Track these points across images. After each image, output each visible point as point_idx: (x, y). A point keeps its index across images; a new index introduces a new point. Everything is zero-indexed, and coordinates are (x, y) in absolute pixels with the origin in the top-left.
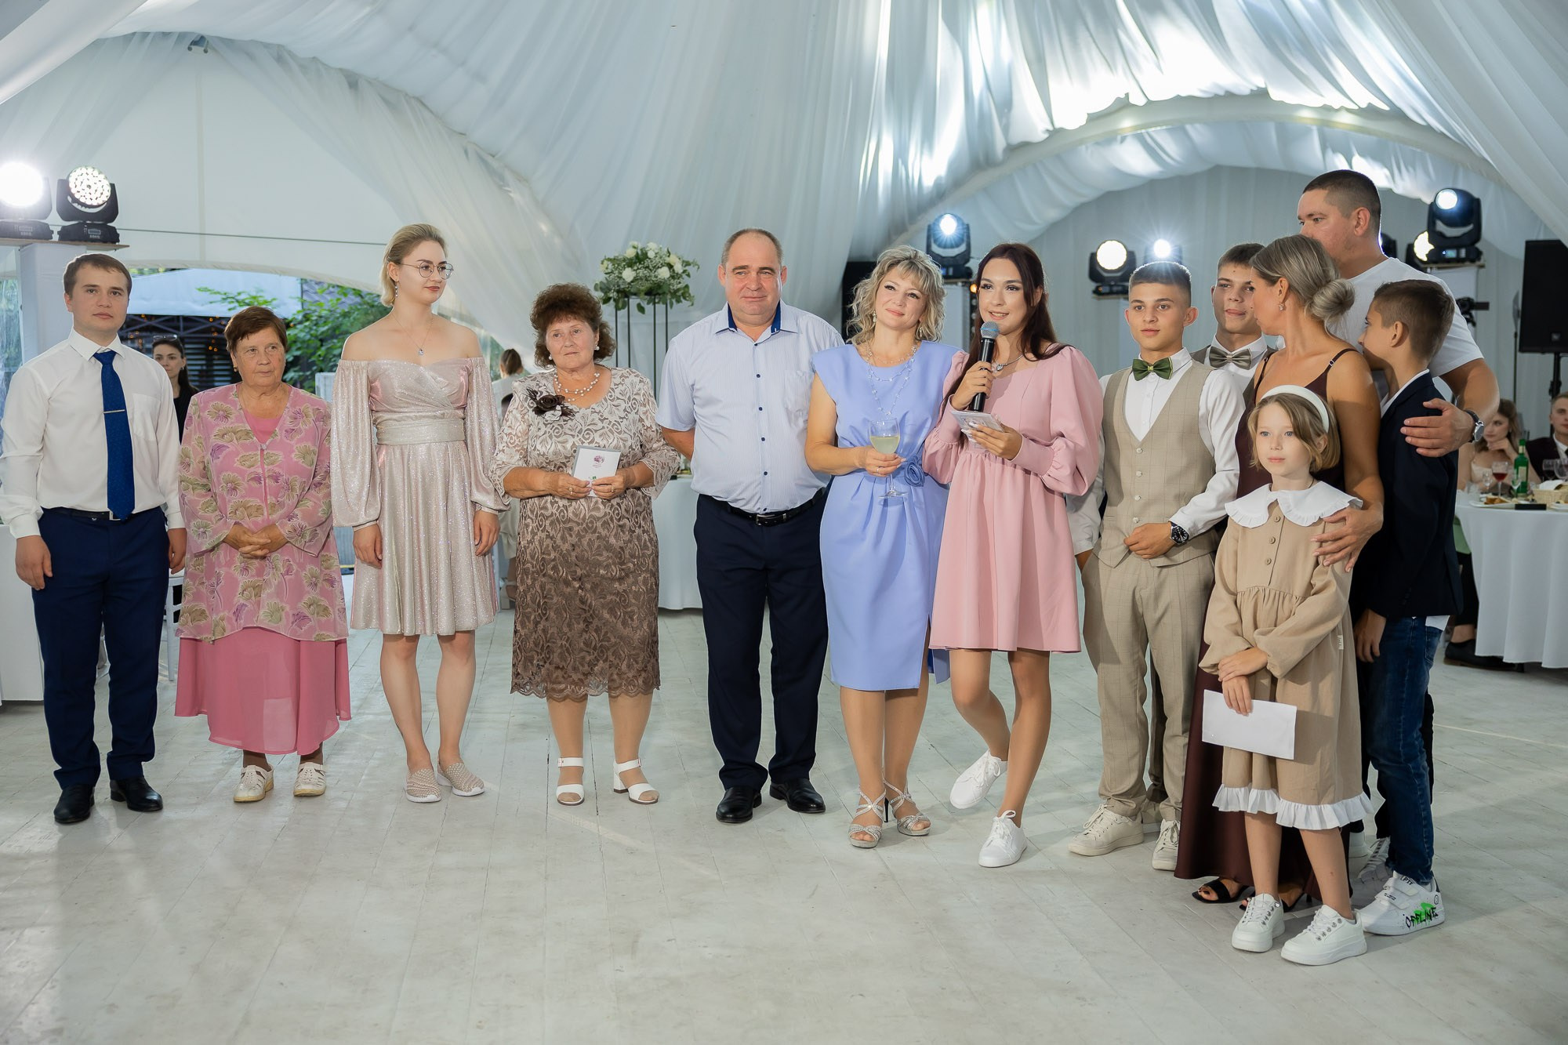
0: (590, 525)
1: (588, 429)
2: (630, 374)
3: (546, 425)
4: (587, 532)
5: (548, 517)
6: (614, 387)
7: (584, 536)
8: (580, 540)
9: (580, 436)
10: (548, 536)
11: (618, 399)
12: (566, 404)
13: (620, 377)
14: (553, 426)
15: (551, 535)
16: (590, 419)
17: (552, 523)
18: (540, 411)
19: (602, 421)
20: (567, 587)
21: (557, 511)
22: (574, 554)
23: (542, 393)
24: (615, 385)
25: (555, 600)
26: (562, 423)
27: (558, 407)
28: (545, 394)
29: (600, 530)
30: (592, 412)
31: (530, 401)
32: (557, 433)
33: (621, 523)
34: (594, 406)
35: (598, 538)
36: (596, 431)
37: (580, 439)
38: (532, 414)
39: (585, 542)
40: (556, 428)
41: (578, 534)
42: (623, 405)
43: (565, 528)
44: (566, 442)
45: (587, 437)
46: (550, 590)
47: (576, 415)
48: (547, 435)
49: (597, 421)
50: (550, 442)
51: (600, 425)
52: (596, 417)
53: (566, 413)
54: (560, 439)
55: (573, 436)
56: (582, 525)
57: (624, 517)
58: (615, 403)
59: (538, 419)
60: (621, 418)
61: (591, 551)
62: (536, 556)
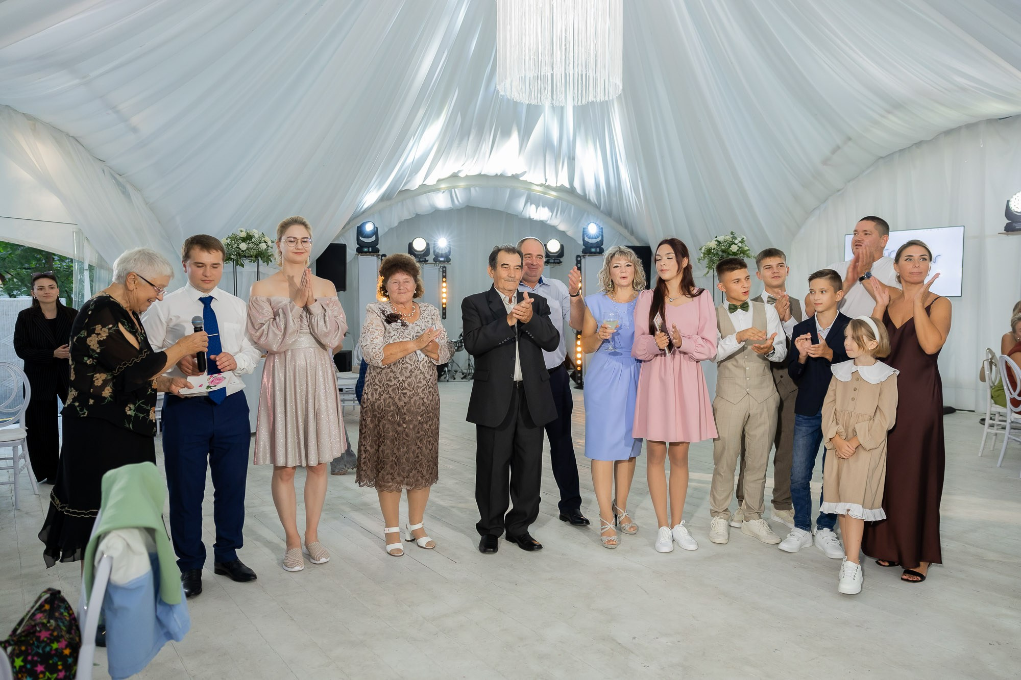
0: (416, 391)
3: (394, 331)
5: (391, 386)
6: (422, 312)
10: (390, 397)
12: (402, 319)
13: (424, 306)
14: (398, 332)
16: (416, 329)
17: (393, 390)
18: (389, 322)
20: (399, 427)
21: (398, 382)
22: (405, 408)
25: (391, 434)
26: (403, 330)
27: (399, 321)
29: (421, 394)
31: (381, 315)
32: (402, 336)
34: (416, 322)
38: (385, 323)
39: (412, 401)
40: (400, 333)
43: (402, 393)
46: (388, 428)
47: (410, 326)
48: (396, 336)
49: (420, 331)
53: (404, 324)
58: (425, 320)
59: (388, 326)
61: (415, 406)
62: (381, 408)
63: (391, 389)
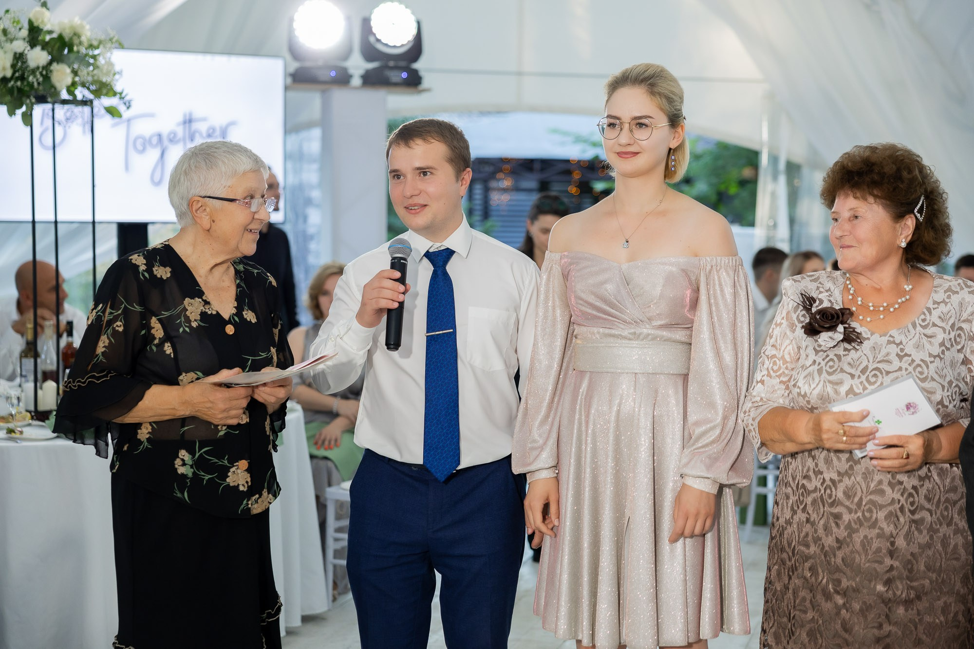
0: (867, 514)
1: (877, 369)
2: (962, 289)
3: (817, 352)
4: (861, 525)
5: (809, 492)
6: (931, 306)
7: (857, 531)
8: (850, 535)
9: (863, 378)
10: (808, 520)
11: (934, 325)
12: (854, 324)
13: (945, 292)
14: (827, 356)
15: (812, 519)
16: (884, 352)
17: (814, 502)
18: (812, 330)
19: (900, 357)
20: (826, 601)
23: (821, 302)
24: (935, 302)
26: (842, 353)
27: (840, 328)
28: (826, 304)
30: (889, 342)
31: (801, 312)
32: (831, 367)
33: (917, 517)
34: (894, 332)
35: (879, 536)
36: (888, 373)
37: (861, 383)
38: (800, 332)
39: (858, 538)
40: (832, 360)
41: (849, 526)
42: (941, 336)
43: (832, 514)
44: (840, 383)
45: (873, 380)
47: (866, 343)
48: (816, 367)
49: (893, 357)
50: (817, 380)
51: (896, 363)
52: (894, 349)
53: (851, 337)
54: (833, 378)
55: (853, 376)
56: (856, 512)
57: (923, 508)
58: (929, 331)
59: (808, 341)
60: (930, 355)
61: (867, 554)
62: (793, 544)
63: (809, 500)
